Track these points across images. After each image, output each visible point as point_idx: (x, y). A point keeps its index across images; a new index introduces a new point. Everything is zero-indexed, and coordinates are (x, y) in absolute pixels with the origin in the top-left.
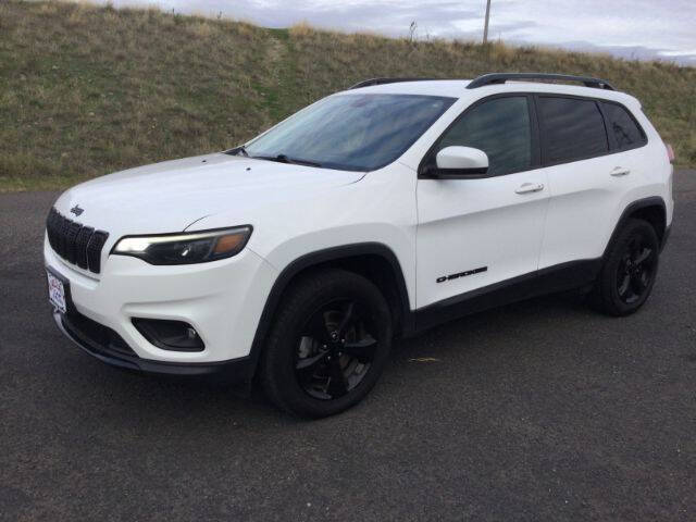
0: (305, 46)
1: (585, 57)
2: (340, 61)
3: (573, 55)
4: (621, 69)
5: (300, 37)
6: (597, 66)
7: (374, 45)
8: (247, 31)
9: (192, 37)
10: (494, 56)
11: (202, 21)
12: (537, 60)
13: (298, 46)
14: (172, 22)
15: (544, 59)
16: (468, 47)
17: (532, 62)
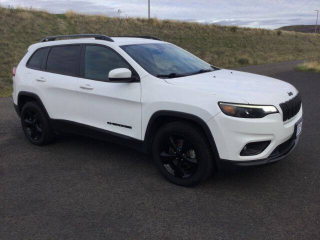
0: (76, 22)
1: (189, 24)
2: (94, 28)
3: (184, 23)
4: (203, 28)
5: (72, 18)
6: (193, 27)
7: (105, 20)
8: (46, 15)
9: (21, 19)
10: (155, 24)
11: (24, 11)
12: (171, 25)
13: (73, 22)
14: (9, 12)
15: (174, 25)
16: (143, 21)
17: (170, 26)
